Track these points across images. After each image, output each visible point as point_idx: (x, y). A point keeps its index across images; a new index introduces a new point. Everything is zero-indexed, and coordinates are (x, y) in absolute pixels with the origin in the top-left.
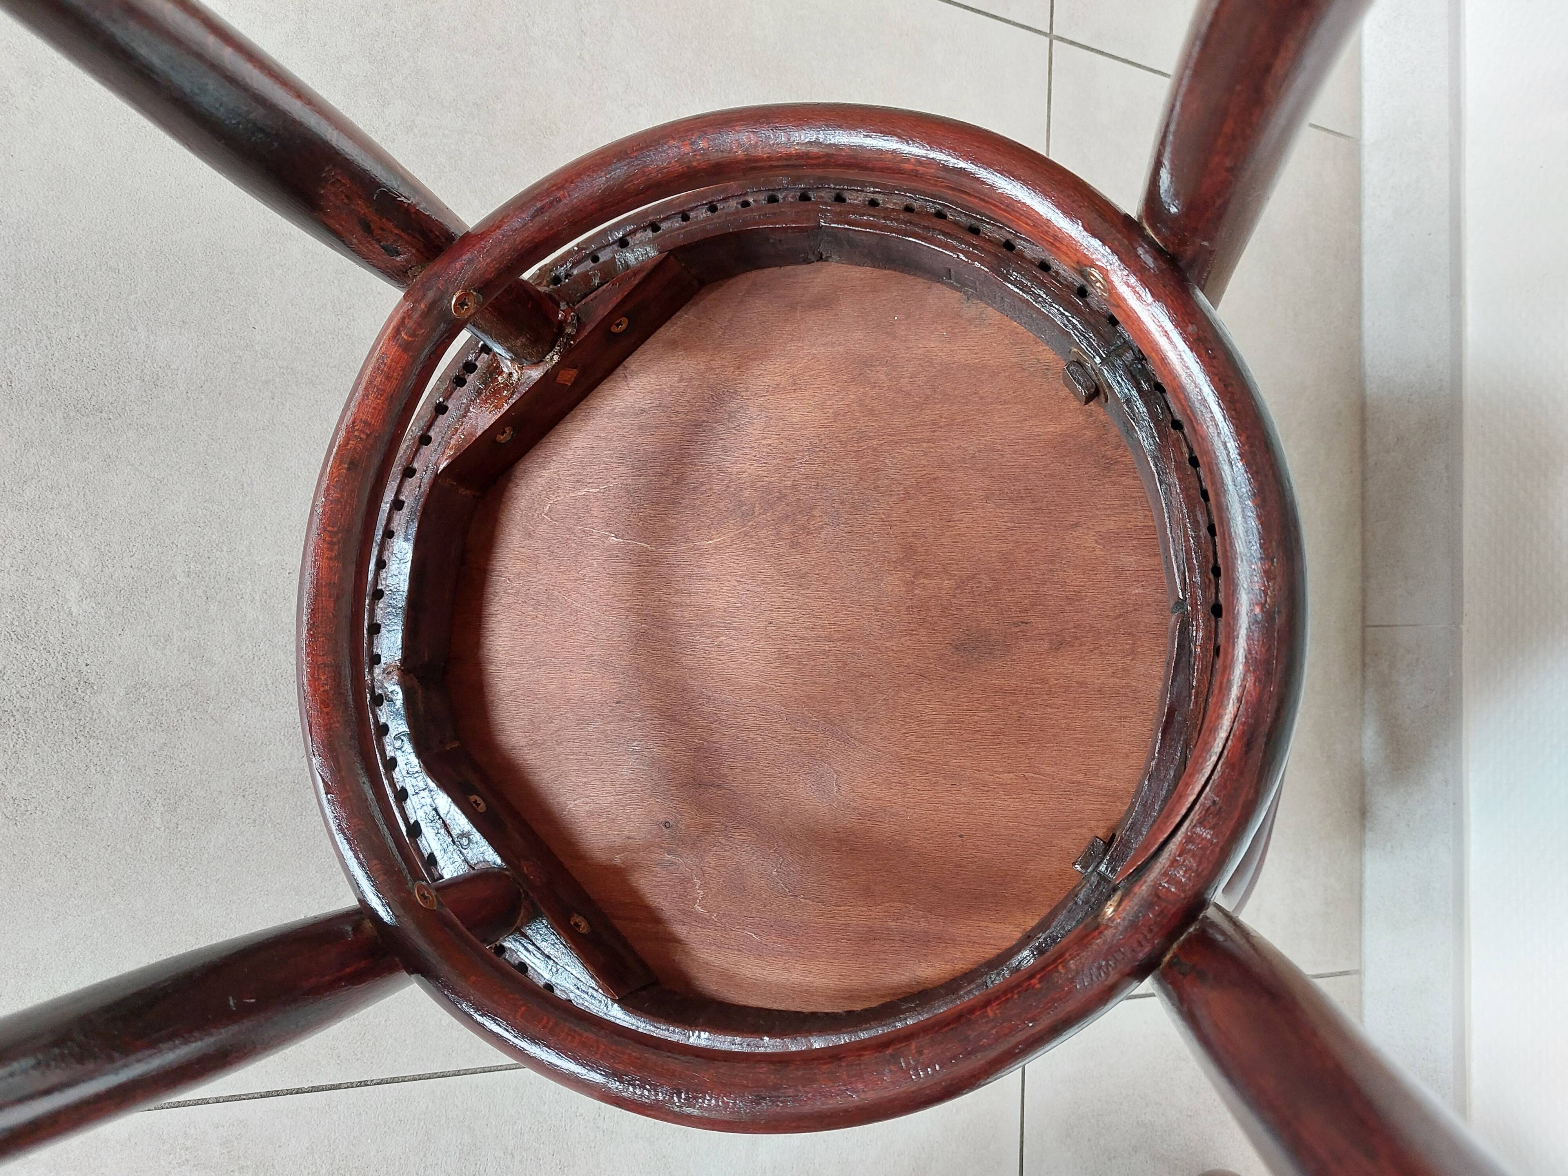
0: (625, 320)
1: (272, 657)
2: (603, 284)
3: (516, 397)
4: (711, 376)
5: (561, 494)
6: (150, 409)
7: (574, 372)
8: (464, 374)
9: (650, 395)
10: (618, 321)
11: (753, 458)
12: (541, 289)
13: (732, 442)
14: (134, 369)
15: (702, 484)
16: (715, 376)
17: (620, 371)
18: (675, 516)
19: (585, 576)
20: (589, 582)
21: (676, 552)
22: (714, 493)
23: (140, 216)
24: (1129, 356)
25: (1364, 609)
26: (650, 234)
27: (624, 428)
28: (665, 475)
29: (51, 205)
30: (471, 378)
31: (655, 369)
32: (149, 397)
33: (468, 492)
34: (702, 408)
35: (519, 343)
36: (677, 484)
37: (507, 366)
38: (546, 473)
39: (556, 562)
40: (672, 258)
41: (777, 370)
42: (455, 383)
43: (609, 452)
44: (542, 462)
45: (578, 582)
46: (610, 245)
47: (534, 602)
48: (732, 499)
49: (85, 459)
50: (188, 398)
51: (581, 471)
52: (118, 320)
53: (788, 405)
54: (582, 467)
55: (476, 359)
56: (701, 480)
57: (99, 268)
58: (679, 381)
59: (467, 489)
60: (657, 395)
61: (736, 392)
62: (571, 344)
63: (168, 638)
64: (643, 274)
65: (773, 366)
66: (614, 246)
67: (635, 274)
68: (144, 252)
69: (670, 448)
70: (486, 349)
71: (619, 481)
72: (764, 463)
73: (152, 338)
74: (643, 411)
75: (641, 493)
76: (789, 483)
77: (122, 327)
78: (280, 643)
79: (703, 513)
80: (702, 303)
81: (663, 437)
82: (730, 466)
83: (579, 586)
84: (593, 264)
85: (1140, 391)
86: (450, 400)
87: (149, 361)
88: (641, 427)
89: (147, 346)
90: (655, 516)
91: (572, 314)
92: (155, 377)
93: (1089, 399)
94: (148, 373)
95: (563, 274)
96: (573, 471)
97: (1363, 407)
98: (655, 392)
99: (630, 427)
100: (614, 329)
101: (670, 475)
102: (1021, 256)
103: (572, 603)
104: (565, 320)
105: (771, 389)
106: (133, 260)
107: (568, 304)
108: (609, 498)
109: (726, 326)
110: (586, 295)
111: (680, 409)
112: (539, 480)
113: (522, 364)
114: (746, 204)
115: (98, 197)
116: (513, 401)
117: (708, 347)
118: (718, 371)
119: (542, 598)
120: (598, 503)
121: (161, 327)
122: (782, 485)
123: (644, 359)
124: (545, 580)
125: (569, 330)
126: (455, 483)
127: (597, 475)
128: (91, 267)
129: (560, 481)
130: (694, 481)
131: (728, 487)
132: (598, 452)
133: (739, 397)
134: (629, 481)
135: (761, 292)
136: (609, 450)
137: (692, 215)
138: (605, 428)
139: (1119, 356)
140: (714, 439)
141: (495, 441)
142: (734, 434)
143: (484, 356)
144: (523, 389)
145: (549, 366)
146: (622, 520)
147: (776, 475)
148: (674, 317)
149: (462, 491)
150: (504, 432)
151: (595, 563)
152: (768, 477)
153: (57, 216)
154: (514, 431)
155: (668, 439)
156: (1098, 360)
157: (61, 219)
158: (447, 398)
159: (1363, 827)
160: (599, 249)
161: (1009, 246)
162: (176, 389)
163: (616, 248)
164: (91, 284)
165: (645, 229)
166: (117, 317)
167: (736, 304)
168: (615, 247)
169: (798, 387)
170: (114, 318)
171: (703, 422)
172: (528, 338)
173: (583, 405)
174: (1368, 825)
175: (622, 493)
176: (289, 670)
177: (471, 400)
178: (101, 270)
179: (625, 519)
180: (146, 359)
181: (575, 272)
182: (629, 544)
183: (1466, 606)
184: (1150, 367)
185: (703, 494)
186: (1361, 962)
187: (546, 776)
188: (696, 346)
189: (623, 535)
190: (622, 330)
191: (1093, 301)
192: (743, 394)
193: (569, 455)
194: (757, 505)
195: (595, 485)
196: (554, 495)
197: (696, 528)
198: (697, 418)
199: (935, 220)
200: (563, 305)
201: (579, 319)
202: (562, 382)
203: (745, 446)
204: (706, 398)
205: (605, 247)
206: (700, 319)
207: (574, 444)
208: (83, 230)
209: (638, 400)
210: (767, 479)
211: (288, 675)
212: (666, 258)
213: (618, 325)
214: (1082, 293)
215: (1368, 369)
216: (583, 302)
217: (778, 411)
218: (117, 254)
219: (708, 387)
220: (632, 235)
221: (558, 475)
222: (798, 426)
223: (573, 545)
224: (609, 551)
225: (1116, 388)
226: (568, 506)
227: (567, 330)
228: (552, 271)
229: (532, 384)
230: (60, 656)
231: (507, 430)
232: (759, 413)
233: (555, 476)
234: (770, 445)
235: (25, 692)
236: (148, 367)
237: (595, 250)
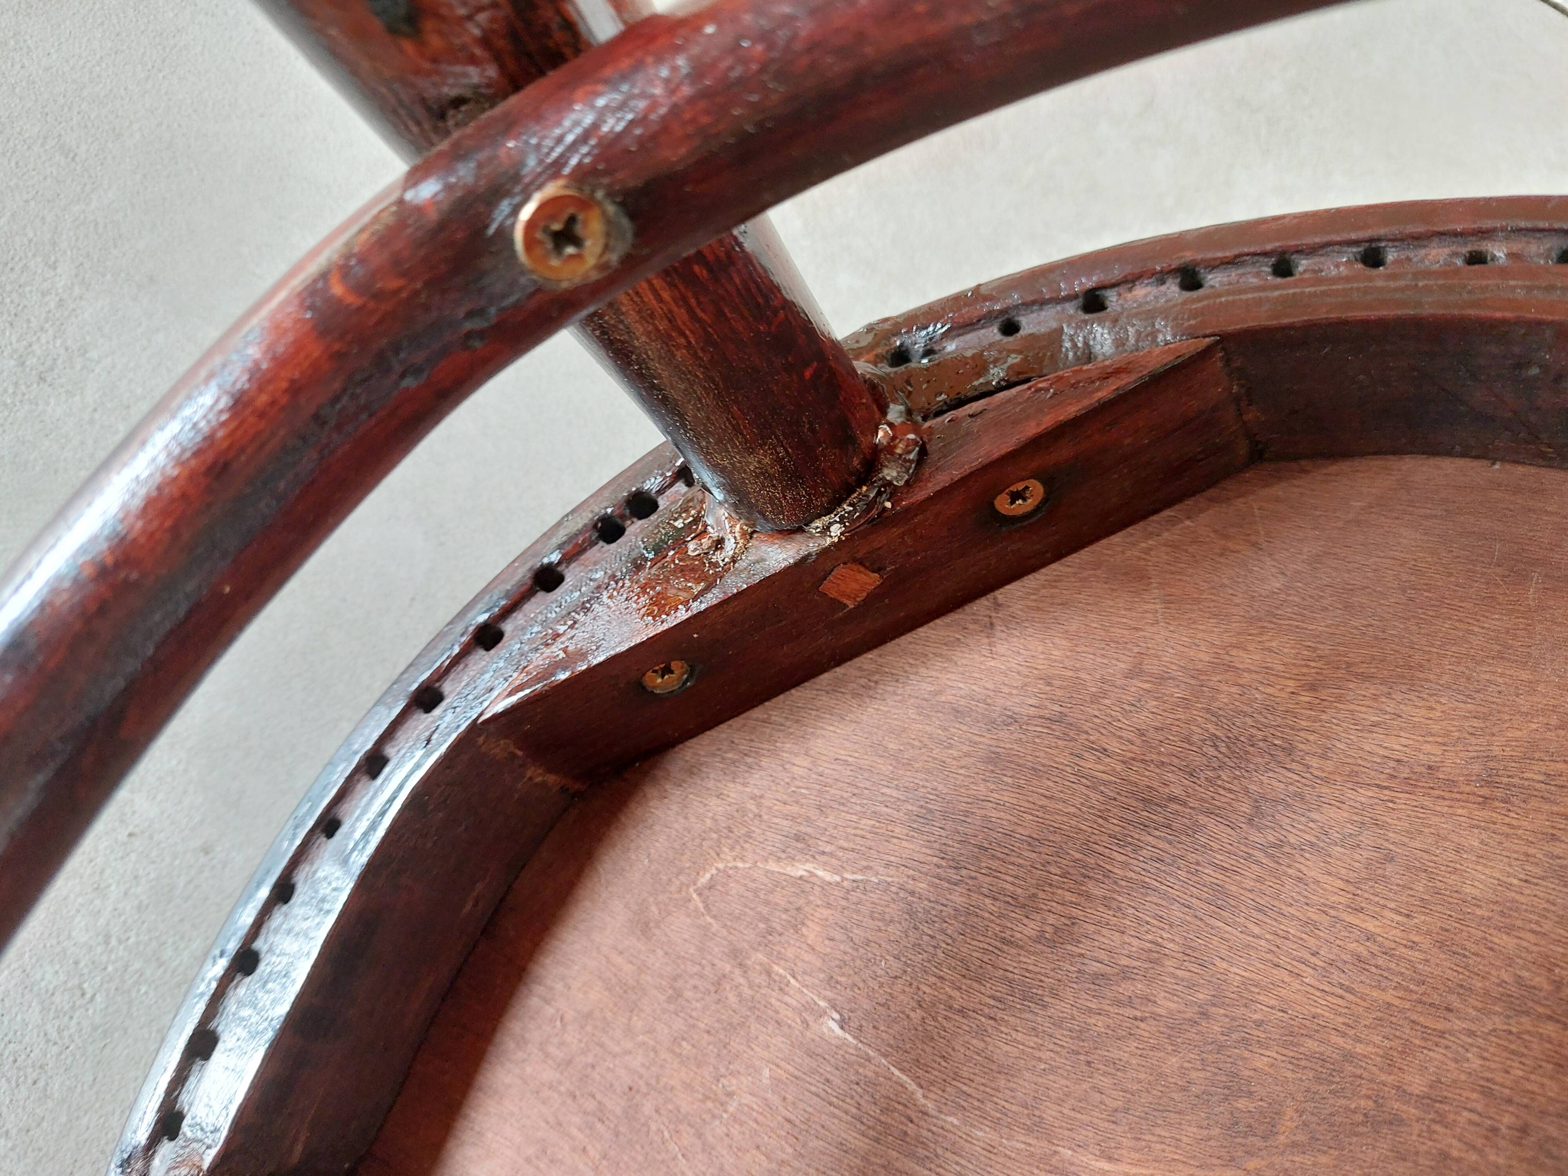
0: (1036, 490)
1: (14, 1010)
2: (1010, 385)
3: (713, 598)
4: (1224, 687)
5: (749, 855)
6: (10, 420)
7: (871, 580)
8: (623, 517)
9: (1041, 685)
10: (1020, 486)
11: (1308, 956)
12: (862, 367)
13: (1250, 884)
14: (14, 339)
15: (1126, 974)
16: (1234, 689)
17: (981, 606)
18: (1020, 1037)
19: (730, 1095)
20: (735, 1119)
21: (990, 1149)
22: (1155, 1017)
23: (161, 76)
26: (1172, 289)
27: (951, 746)
28: (1023, 906)
29: (11, 13)
30: (635, 529)
31: (1074, 626)
32: (19, 397)
33: (551, 778)
34: (1176, 761)
35: (753, 463)
36: (1052, 944)
37: (718, 522)
38: (734, 791)
39: (678, 1024)
40: (1217, 361)
41: (1435, 728)
42: (599, 530)
43: (895, 793)
44: (734, 762)
45: (710, 1104)
46: (1057, 300)
47: (590, 1105)
48: (1210, 1058)
50: (92, 422)
51: (813, 814)
52: (30, 241)
53: (1453, 836)
54: (820, 808)
55: (661, 492)
56: (1125, 961)
57: (40, 141)
58: (1130, 675)
59: (549, 771)
60: (1059, 693)
61: (1289, 750)
62: (885, 509)
64: (1127, 381)
65: (1423, 712)
66: (1067, 305)
67: (1107, 375)
68: (138, 136)
69: (1057, 838)
70: (684, 474)
71: (896, 877)
72: (1341, 986)
73: (77, 291)
74: (1013, 719)
75: (943, 931)
76: (1417, 1084)
77: (30, 255)
78: (43, 984)
79: (1107, 1062)
80: (1239, 503)
81: (1044, 802)
82: (1224, 953)
83: (707, 1117)
84: (998, 337)
86: (573, 565)
87: (51, 332)
88: (994, 759)
89: (61, 303)
90: (962, 1011)
91: (911, 436)
92: (49, 363)
94: (38, 352)
95: (919, 347)
96: (795, 809)
98: (1057, 683)
99: (965, 748)
100: (1003, 504)
101: (1038, 910)
103: (674, 1158)
104: (890, 448)
105: (1405, 772)
106: (110, 145)
107: (909, 412)
108: (858, 911)
109: (1297, 572)
110: (961, 402)
111: (1114, 746)
112: (713, 802)
113: (754, 525)
114: (1476, 259)
115: (102, 24)
116: (703, 607)
117: (1235, 610)
118: (1246, 678)
119: (615, 1105)
120: (826, 912)
121: (104, 275)
122: (1390, 1079)
123: (1052, 597)
124: (637, 1061)
125: (890, 473)
126: (520, 753)
127: (847, 839)
128: (27, 135)
129: (756, 822)
130: (1102, 955)
131: (1205, 1015)
132: (868, 784)
133: (1294, 766)
134: (921, 886)
135: (1422, 512)
136: (897, 788)
137: (1303, 264)
138: (904, 730)
140: (1193, 858)
141: (640, 687)
142: (1258, 863)
143: (680, 487)
144: (735, 584)
145: (813, 546)
146: (872, 983)
147: (1377, 1039)
148: (1155, 518)
149: (536, 774)
150: (667, 670)
151: (766, 1073)
152: (1344, 1035)
153: (11, 34)
154: (691, 676)
155: (1058, 812)
157: (16, 43)
158: (569, 558)
160: (1027, 305)
162: (77, 398)
163: (1072, 312)
164: (13, 164)
165: (1161, 278)
166: (31, 235)
167: (1340, 524)
168: (1070, 308)
169: (1499, 793)
170: (26, 235)
171: (1172, 799)
172: (779, 460)
173: (868, 660)
175: (893, 911)
176: (36, 1051)
177: (613, 577)
178: (42, 145)
179: (881, 985)
180: (47, 326)
181: (951, 347)
182: (869, 1060)
185: (1119, 1003)
188: (1197, 601)
189: (860, 1028)
190: (1020, 512)
192: (1314, 762)
193: (800, 765)
194: (1290, 1112)
195: (834, 862)
196: (732, 849)
197: (1071, 1101)
198: (1155, 784)
200: (895, 413)
201: (923, 452)
202: (833, 594)
203: (1286, 910)
204: (1195, 738)
205: (1042, 303)
206: (1226, 537)
207: (818, 745)
208: (47, 69)
209: (1006, 690)
210: (1340, 1041)
211: (30, 1062)
212: (1207, 352)
213: (1015, 496)
216: (948, 417)
217: (1417, 844)
218: (86, 126)
219: (1208, 711)
220: (1121, 289)
221: (759, 805)
222: (1479, 912)
223: (732, 998)
224: (811, 1054)
226: (756, 892)
227: (886, 471)
228: (897, 333)
229: (757, 578)
231: (675, 665)
232: (1350, 829)
233: (751, 806)
234: (1370, 937)
236: (43, 341)
237: (1016, 307)
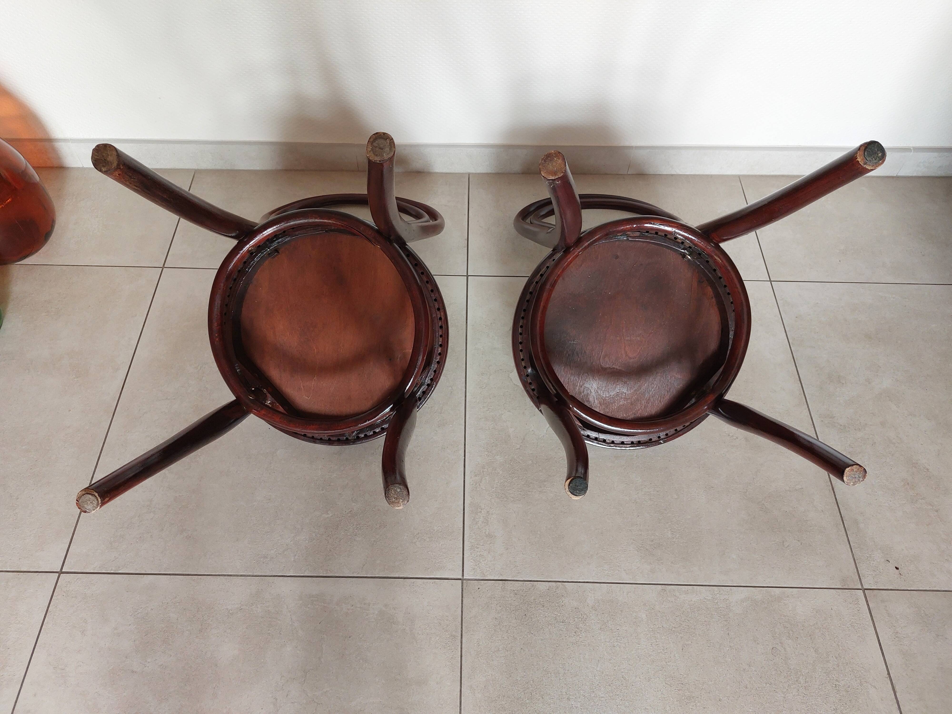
3: (275, 401)
11: (293, 339)
22: (302, 350)
24: (267, 243)
25: (353, 171)
48: (304, 344)
49: (290, 515)
53: (279, 330)
62: (261, 386)
63: (340, 494)
69: (290, 364)
72: (294, 336)
76: (299, 328)
79: (307, 353)
82: (295, 345)
85: (276, 240)
93: (278, 252)
97: (286, 170)
102: (242, 268)
105: (274, 335)
108: (304, 380)
111: (279, 361)
116: (277, 402)
120: (305, 383)
122: (300, 330)
131: (300, 346)
139: (268, 245)
144: (273, 399)
145: (267, 392)
147: (297, 332)
152: (298, 334)
156: (268, 250)
159: (423, 172)
161: (239, 271)
169: (274, 327)
174: (422, 171)
183: (349, 142)
184: (270, 238)
185: (302, 353)
186: (466, 174)
187: (380, 394)
191: (254, 251)
194: (305, 337)
195: (300, 385)
197: (312, 354)
199: (232, 289)
202: (270, 389)
203: (289, 341)
204: (276, 353)
214: (252, 254)
215: (274, 168)
217: (280, 333)
222: (284, 327)
225: (275, 246)
229: (272, 397)
230: (343, 518)
232: (280, 338)
234: (289, 334)
235: (352, 525)
